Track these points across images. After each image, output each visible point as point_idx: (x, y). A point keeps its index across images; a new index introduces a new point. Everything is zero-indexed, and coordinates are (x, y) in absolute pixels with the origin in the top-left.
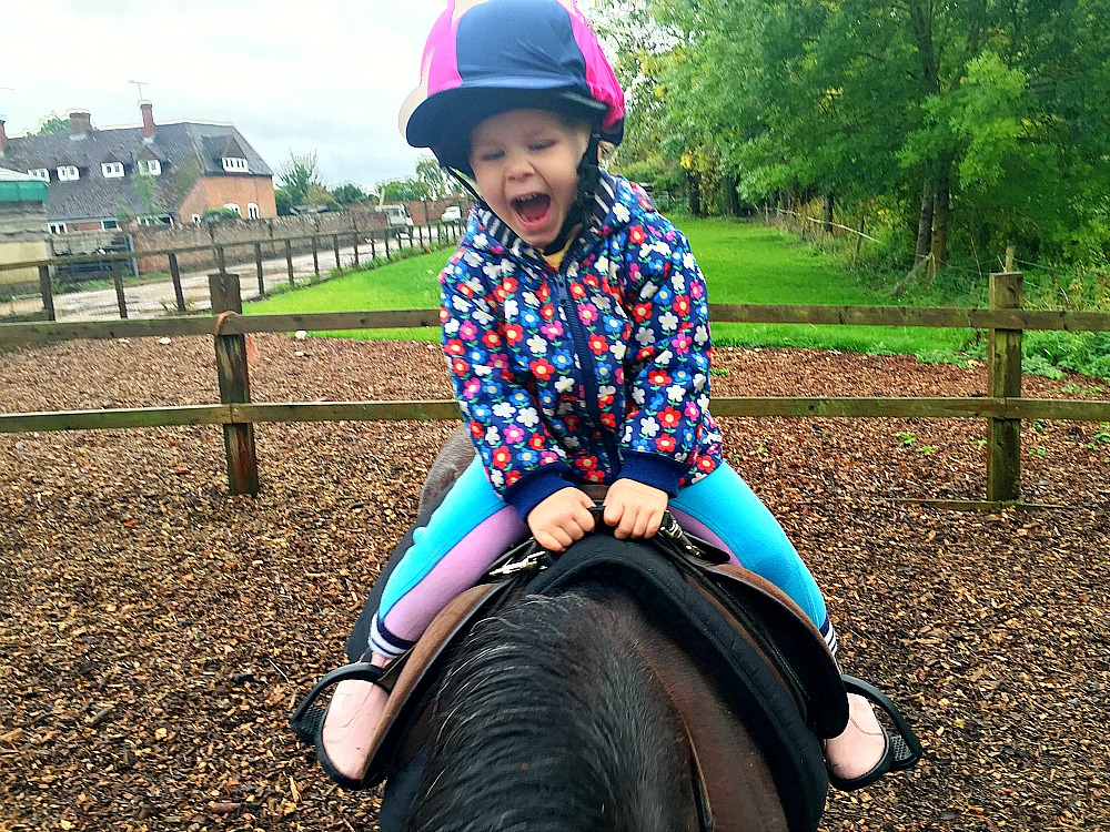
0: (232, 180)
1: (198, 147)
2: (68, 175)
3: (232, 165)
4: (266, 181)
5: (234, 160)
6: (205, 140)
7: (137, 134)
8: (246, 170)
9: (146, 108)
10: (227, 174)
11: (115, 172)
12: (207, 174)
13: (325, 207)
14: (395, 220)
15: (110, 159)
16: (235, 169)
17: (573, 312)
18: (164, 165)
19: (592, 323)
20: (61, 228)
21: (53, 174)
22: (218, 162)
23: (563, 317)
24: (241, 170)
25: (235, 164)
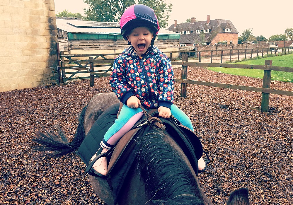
0: (227, 34)
1: (219, 26)
2: (188, 33)
3: (227, 30)
4: (236, 35)
5: (228, 29)
6: (222, 24)
7: (206, 22)
8: (231, 31)
9: (208, 16)
10: (225, 33)
11: (199, 32)
12: (221, 33)
13: (253, 42)
14: (272, 46)
15: (198, 29)
16: (228, 31)
17: (144, 68)
18: (210, 30)
19: (148, 70)
20: (185, 45)
21: (185, 32)
22: (224, 29)
23: (142, 68)
24: (230, 31)
25: (228, 30)
